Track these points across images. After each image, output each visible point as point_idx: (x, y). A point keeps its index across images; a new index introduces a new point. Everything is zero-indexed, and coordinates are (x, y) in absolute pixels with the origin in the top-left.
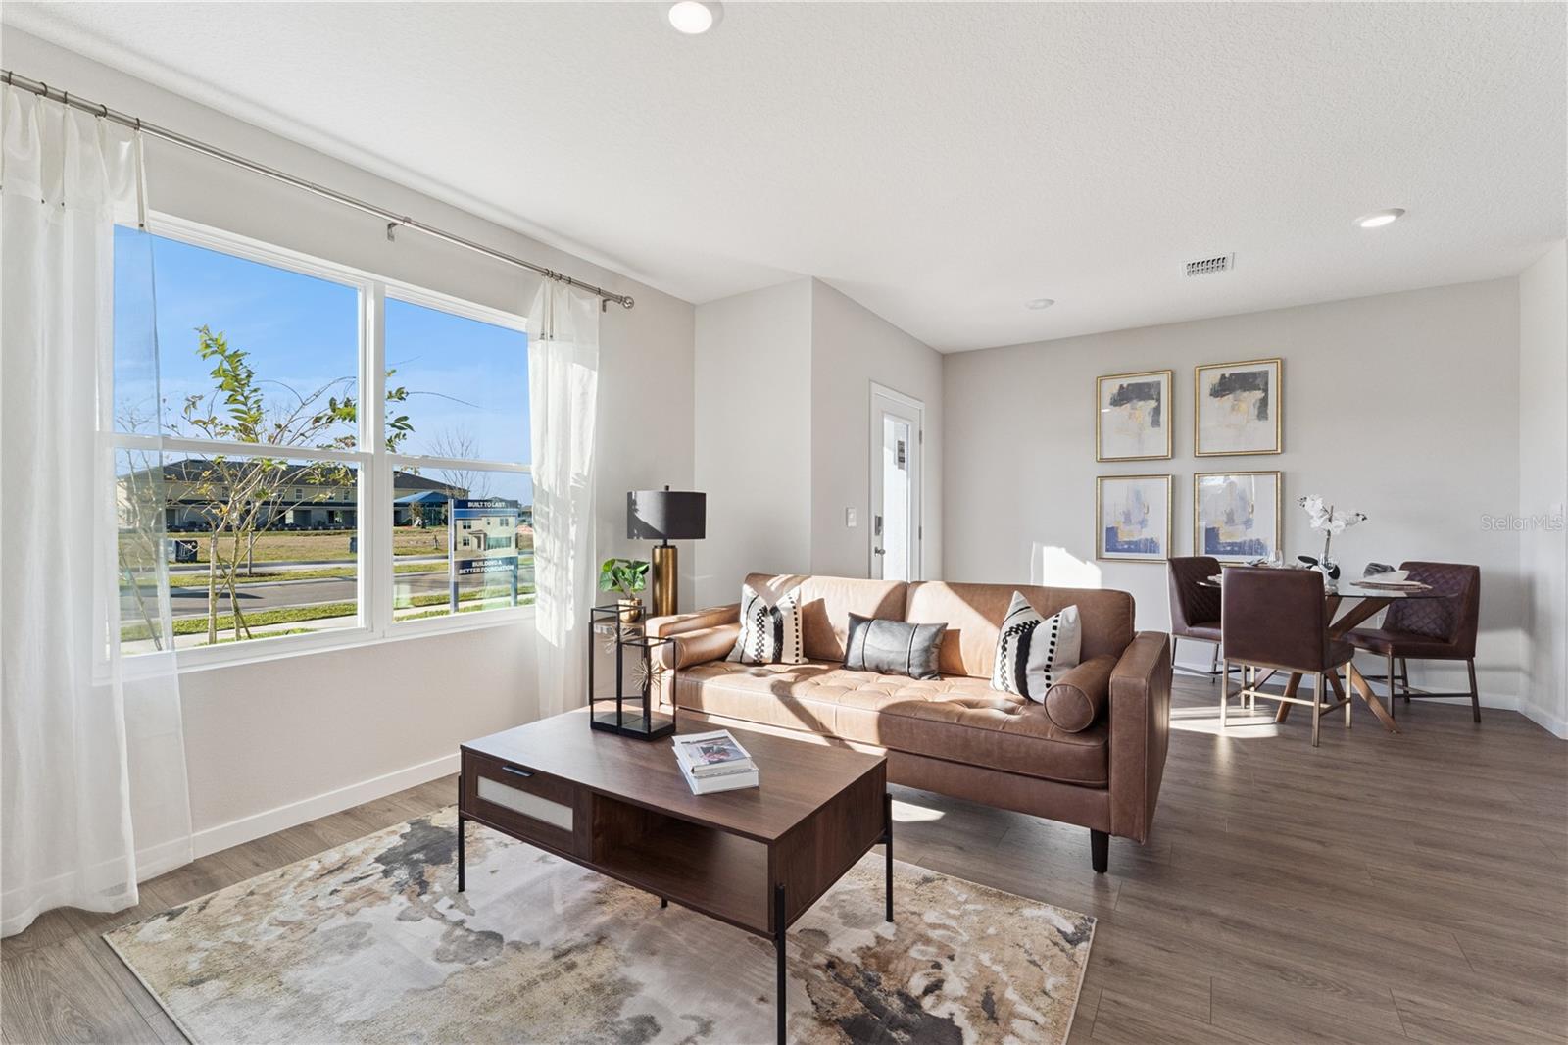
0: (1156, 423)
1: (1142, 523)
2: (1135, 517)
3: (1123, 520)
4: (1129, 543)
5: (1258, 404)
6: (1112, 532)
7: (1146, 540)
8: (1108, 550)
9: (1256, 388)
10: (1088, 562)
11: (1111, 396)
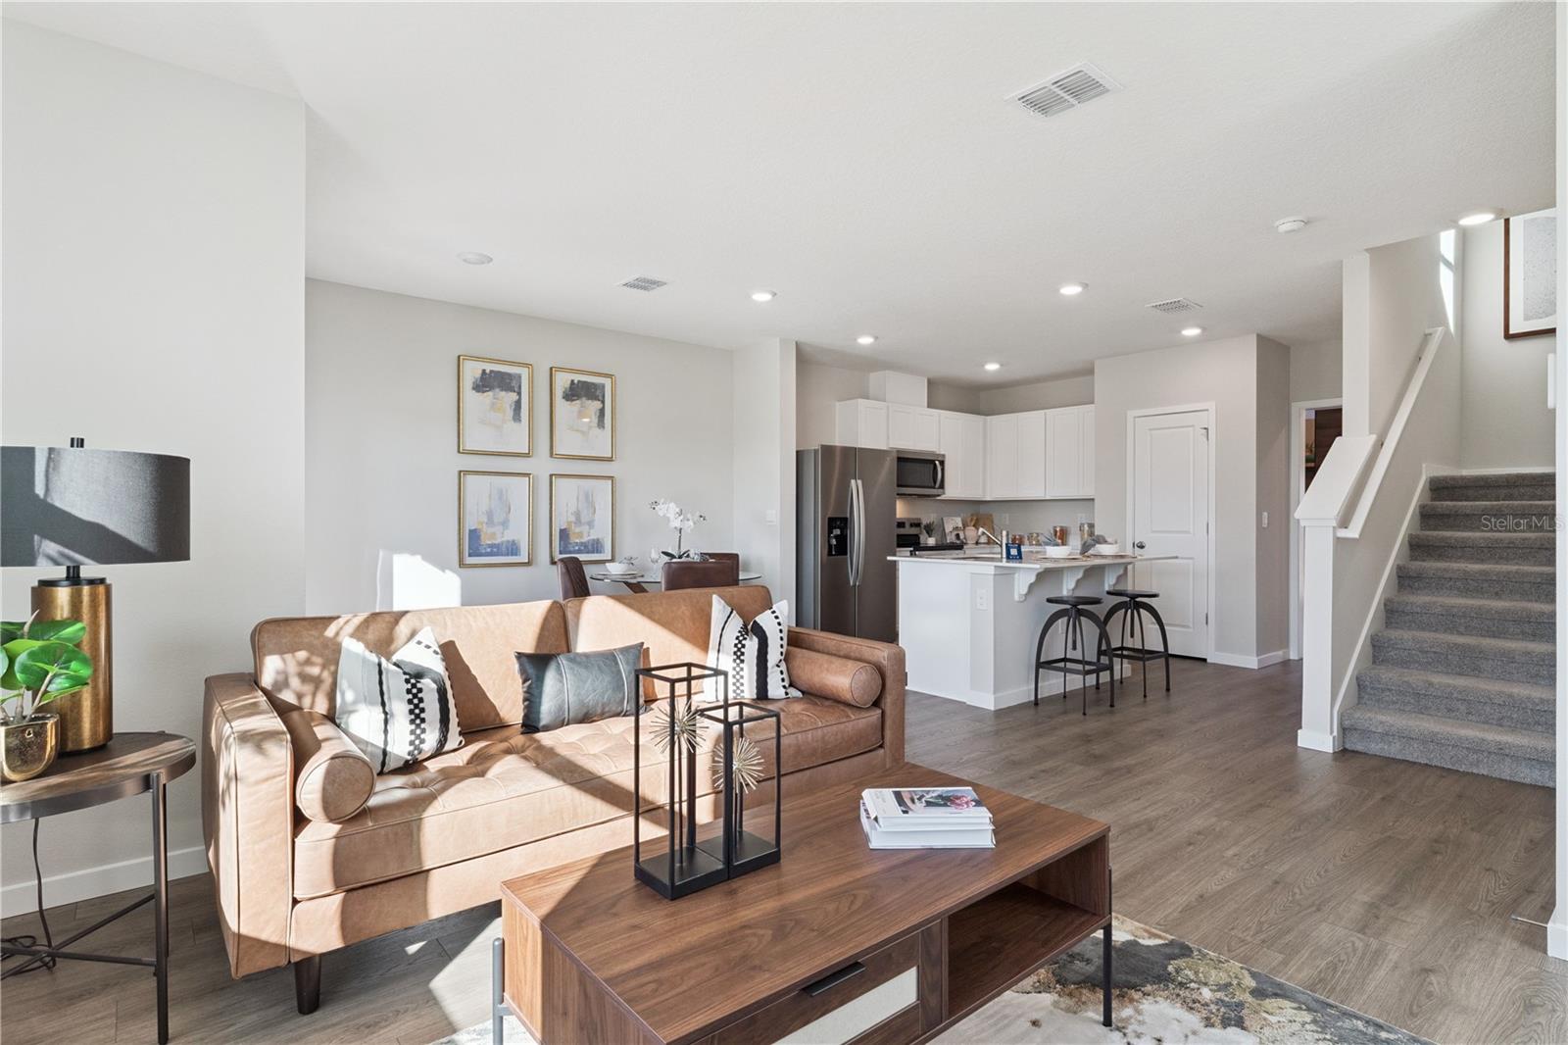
0: (517, 417)
1: (505, 524)
2: (498, 517)
3: (486, 520)
4: (491, 546)
5: (598, 414)
6: (474, 534)
7: (508, 542)
8: (470, 555)
9: (596, 398)
10: (447, 571)
11: (473, 380)
